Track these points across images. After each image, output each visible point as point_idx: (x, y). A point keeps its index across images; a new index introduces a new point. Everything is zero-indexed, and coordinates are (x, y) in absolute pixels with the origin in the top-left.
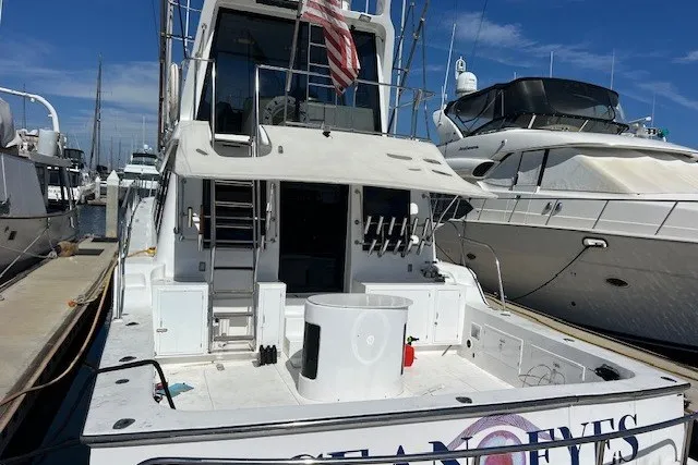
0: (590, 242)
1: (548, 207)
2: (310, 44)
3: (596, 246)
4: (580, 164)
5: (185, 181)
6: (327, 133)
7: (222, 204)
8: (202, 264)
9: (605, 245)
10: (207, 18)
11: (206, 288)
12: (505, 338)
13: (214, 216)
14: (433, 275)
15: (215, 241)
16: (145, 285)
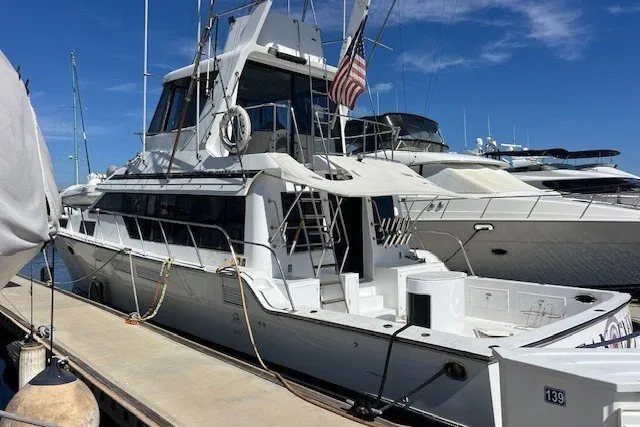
0: (478, 227)
1: (431, 206)
2: (312, 91)
3: (483, 229)
4: (450, 175)
5: (269, 201)
6: (360, 160)
7: (308, 217)
8: (290, 266)
9: (491, 228)
10: (239, 67)
11: (317, 282)
12: (491, 292)
13: (305, 227)
14: (417, 258)
15: (308, 245)
16: (270, 286)
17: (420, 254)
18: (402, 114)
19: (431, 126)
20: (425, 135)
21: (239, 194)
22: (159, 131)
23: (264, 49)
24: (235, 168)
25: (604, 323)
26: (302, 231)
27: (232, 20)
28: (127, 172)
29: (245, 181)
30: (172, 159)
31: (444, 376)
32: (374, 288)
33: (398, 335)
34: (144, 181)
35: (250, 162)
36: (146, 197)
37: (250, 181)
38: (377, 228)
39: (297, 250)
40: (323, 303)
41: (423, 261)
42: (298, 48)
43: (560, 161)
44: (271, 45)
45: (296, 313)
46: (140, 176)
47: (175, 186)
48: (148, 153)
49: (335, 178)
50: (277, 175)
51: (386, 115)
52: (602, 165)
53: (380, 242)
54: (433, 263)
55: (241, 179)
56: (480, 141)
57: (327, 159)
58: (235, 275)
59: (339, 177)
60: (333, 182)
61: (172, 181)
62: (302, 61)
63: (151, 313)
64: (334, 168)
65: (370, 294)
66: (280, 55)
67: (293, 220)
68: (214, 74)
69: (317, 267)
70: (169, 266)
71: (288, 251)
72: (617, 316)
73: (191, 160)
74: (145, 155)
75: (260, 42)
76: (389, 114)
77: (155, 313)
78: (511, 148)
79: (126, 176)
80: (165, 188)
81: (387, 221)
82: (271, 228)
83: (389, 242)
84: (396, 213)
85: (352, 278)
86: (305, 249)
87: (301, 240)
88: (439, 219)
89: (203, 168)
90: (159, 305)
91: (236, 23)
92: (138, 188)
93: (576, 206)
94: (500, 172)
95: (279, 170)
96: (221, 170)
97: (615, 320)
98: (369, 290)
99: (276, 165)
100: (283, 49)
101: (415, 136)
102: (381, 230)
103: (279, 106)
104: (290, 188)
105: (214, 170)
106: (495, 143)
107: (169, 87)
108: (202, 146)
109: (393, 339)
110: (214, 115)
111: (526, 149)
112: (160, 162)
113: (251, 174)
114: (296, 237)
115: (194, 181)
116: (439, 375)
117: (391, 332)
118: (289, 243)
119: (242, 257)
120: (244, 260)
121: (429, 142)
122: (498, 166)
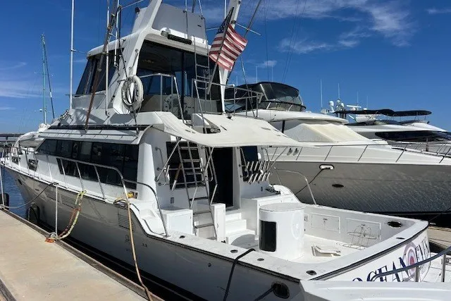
0: (323, 167)
1: (290, 151)
2: (196, 65)
3: (326, 169)
4: (305, 128)
5: (156, 149)
6: (230, 118)
7: (186, 160)
8: (172, 198)
9: (332, 168)
10: (139, 46)
11: (191, 212)
12: (327, 218)
13: (183, 169)
14: (274, 191)
15: (186, 183)
16: (153, 215)
17: (277, 188)
18: (271, 83)
19: (293, 92)
20: (289, 99)
21: (133, 143)
22: (82, 94)
23: (158, 32)
24: (131, 123)
25: (403, 248)
26: (181, 171)
27: (137, 10)
28: (59, 124)
29: (138, 133)
30: (89, 115)
31: (272, 294)
32: (240, 215)
33: (239, 260)
34: (70, 131)
35: (143, 118)
36: (72, 143)
37: (141, 133)
38: (244, 168)
39: (177, 187)
40: (195, 227)
41: (278, 193)
42: (186, 32)
43: (389, 118)
44: (164, 29)
45: (168, 238)
46: (68, 127)
47: (91, 135)
48: (74, 110)
49: (209, 131)
50: (161, 128)
51: (260, 83)
52: (418, 121)
53: (246, 180)
54: (286, 195)
55: (135, 132)
56: (332, 103)
57: (202, 116)
58: (125, 206)
59: (212, 130)
60: (207, 135)
61: (89, 132)
62: (189, 42)
63: (67, 232)
64: (208, 124)
65: (237, 218)
66: (170, 37)
67: (174, 163)
68: (120, 51)
69: (191, 200)
70: (82, 197)
71: (171, 188)
72: (414, 241)
73: (102, 116)
74: (72, 112)
75: (154, 27)
76: (262, 83)
77: (69, 233)
78: (354, 108)
79: (59, 127)
80: (84, 137)
81: (251, 164)
82: (158, 169)
83: (253, 180)
84: (260, 157)
85: (220, 208)
86: (183, 186)
87: (181, 179)
88: (295, 161)
89: (110, 123)
90: (72, 227)
91: (141, 13)
92: (66, 136)
93: (394, 153)
94: (341, 127)
95: (163, 125)
96: (122, 124)
97: (413, 245)
98: (236, 216)
99: (160, 122)
100: (174, 33)
101: (282, 99)
102: (246, 170)
103: (166, 75)
104: (173, 139)
105: (117, 125)
106: (342, 104)
107: (91, 60)
108: (111, 106)
109: (236, 262)
110: (119, 82)
111: (365, 109)
112: (81, 118)
113: (143, 128)
114: (176, 177)
115: (104, 132)
116: (266, 294)
117: (234, 256)
118: (172, 182)
119: (135, 191)
120: (137, 194)
121: (292, 104)
122: (340, 123)
